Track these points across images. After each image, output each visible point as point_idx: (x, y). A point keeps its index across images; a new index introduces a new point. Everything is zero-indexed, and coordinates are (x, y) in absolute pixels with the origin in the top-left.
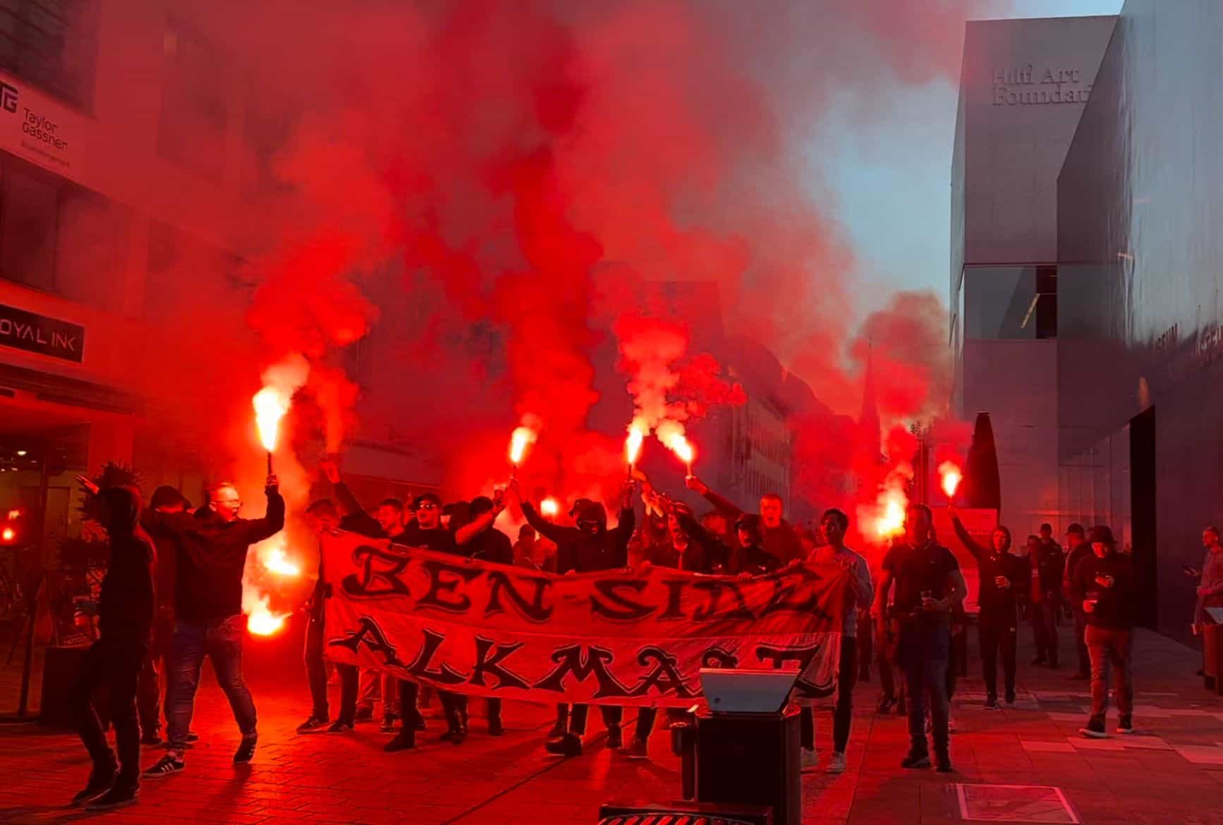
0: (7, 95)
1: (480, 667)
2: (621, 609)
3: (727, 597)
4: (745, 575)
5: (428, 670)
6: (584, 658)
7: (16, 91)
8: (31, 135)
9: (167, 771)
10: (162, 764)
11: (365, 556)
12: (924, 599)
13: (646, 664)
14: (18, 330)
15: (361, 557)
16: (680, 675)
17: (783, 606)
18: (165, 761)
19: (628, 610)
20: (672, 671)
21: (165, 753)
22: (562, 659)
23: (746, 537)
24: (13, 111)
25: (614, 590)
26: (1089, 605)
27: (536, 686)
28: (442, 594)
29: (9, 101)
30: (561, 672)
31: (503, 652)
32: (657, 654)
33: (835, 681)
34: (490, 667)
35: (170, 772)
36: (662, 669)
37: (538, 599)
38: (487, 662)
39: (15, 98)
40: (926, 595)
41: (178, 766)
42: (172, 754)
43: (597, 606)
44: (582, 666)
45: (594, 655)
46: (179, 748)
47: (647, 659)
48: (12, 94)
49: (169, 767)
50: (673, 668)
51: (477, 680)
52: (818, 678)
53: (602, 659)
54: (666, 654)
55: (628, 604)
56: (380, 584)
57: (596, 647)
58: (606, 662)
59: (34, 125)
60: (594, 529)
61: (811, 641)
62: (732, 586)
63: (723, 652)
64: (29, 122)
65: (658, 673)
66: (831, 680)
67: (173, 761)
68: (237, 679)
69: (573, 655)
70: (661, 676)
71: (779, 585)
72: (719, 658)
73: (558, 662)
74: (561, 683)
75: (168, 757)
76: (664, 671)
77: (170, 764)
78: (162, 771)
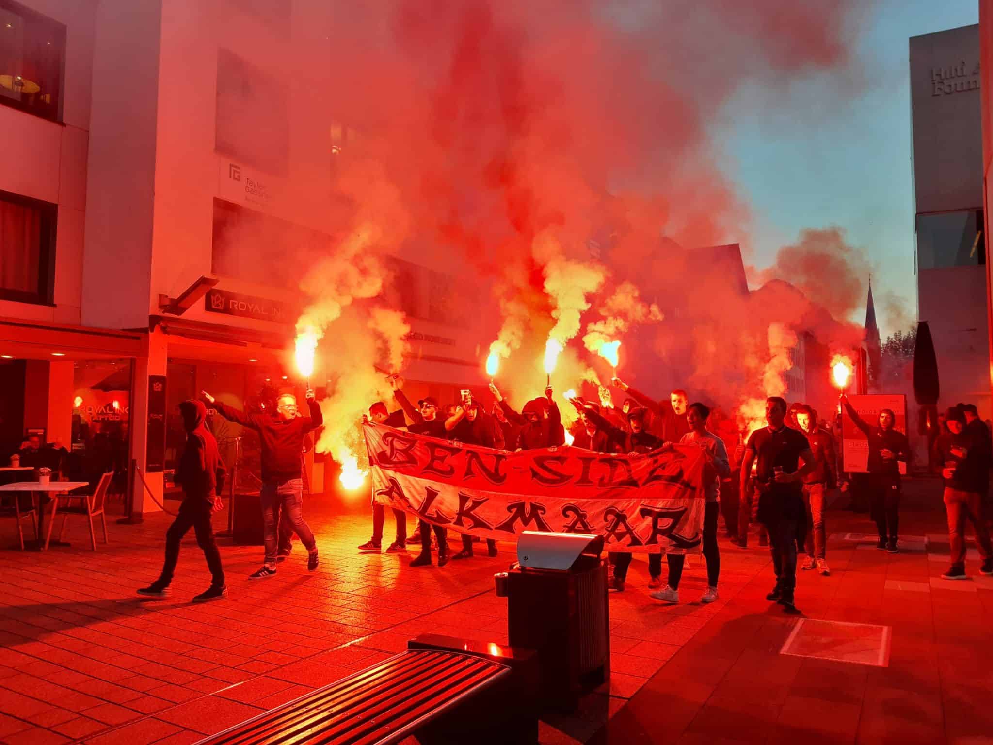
0: (234, 171)
1: (461, 513)
2: (550, 476)
3: (622, 469)
4: (634, 453)
5: (428, 514)
6: (528, 508)
7: (239, 168)
8: (251, 193)
9: (263, 576)
10: (260, 571)
11: (390, 439)
12: (776, 473)
13: (567, 516)
14: (250, 308)
15: (387, 439)
16: (590, 526)
17: (658, 478)
18: (263, 569)
19: (556, 477)
20: (584, 522)
21: (263, 565)
22: (514, 510)
23: (635, 425)
24: (239, 180)
25: (545, 464)
26: (948, 472)
27: (496, 528)
28: (437, 464)
29: (236, 175)
30: (513, 519)
31: (476, 504)
32: (574, 509)
33: (701, 536)
34: (467, 513)
35: (265, 576)
36: (578, 521)
37: (497, 469)
38: (466, 511)
39: (240, 173)
40: (779, 470)
41: (271, 572)
42: (267, 565)
43: (535, 474)
44: (527, 516)
45: (534, 508)
46: (271, 561)
47: (568, 513)
48: (238, 170)
49: (265, 573)
50: (585, 520)
51: (459, 522)
52: (686, 532)
53: (539, 512)
54: (580, 510)
55: (556, 474)
56: (400, 457)
57: (535, 503)
58: (542, 513)
59: (252, 187)
60: (533, 419)
61: (681, 504)
62: (625, 462)
63: (617, 511)
64: (249, 186)
65: (575, 523)
66: (697, 535)
67: (267, 569)
68: (298, 519)
69: (521, 507)
70: (577, 525)
71: (655, 461)
72: (615, 516)
73: (511, 512)
74: (513, 527)
75: (264, 567)
76: (579, 523)
77: (265, 572)
78: (260, 576)
